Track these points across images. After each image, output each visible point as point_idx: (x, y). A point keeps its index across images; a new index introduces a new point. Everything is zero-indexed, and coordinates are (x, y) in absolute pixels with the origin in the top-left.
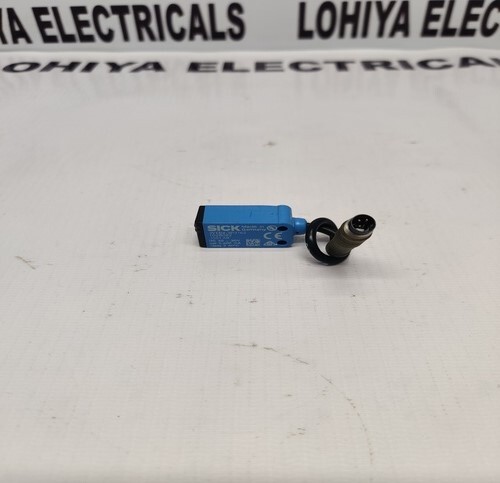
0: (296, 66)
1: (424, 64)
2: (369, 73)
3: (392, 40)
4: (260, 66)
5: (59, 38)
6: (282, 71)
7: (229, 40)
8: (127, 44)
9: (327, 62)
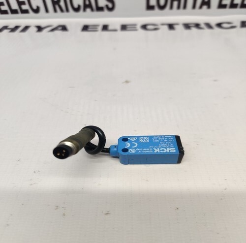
0: (144, 27)
1: (219, 25)
2: (188, 31)
3: (201, 10)
4: (124, 27)
5: (9, 11)
6: (136, 30)
7: (106, 12)
8: (47, 14)
9: (163, 24)
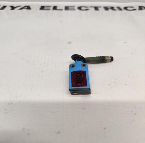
0: (80, 8)
1: (126, 8)
2: (106, 11)
4: (67, 8)
6: (75, 10)
9: (91, 7)
